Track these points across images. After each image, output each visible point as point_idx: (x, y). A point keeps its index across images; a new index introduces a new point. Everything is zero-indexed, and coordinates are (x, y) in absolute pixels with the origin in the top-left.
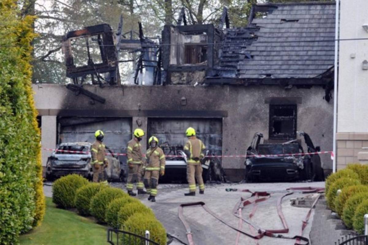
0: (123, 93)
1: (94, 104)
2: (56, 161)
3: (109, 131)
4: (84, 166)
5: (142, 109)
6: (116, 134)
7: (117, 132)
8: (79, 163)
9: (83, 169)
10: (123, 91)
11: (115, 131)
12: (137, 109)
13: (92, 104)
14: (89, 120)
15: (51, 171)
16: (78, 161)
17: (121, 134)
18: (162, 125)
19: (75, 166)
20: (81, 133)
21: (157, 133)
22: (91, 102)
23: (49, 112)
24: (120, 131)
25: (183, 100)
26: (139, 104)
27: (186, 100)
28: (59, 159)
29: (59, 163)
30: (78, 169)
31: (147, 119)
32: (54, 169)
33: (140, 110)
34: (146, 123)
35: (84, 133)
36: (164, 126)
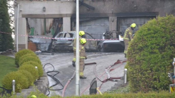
0: (104, 4)
1: (89, 10)
2: (56, 42)
3: (98, 25)
4: (70, 44)
5: (114, 12)
6: (102, 26)
7: (102, 25)
8: (67, 42)
9: (70, 45)
10: (104, 3)
11: (101, 25)
12: (111, 12)
13: (88, 10)
14: (88, 19)
15: (54, 47)
16: (67, 41)
17: (104, 26)
18: (126, 20)
19: (65, 44)
20: (84, 26)
21: (123, 25)
22: (88, 9)
23: (66, 15)
24: (104, 25)
25: (135, 7)
26: (112, 10)
27: (137, 7)
28: (58, 40)
29: (58, 42)
30: (67, 46)
31: (116, 17)
32: (55, 46)
33: (113, 13)
34: (116, 20)
35: (86, 26)
36: (126, 21)
